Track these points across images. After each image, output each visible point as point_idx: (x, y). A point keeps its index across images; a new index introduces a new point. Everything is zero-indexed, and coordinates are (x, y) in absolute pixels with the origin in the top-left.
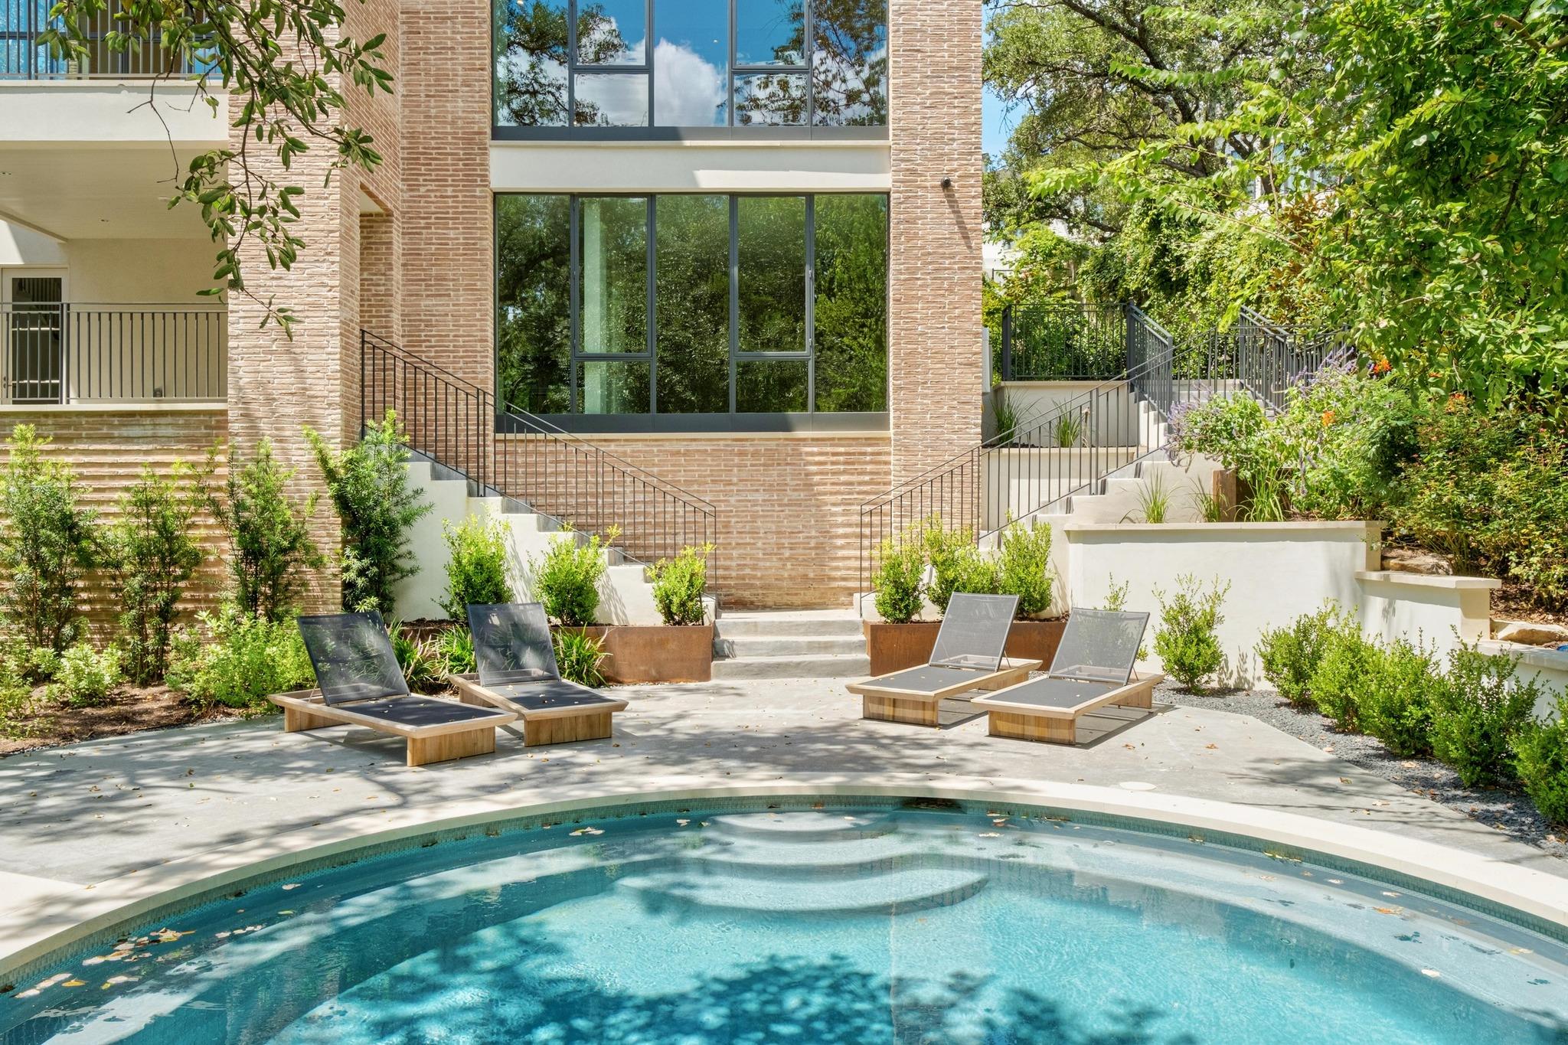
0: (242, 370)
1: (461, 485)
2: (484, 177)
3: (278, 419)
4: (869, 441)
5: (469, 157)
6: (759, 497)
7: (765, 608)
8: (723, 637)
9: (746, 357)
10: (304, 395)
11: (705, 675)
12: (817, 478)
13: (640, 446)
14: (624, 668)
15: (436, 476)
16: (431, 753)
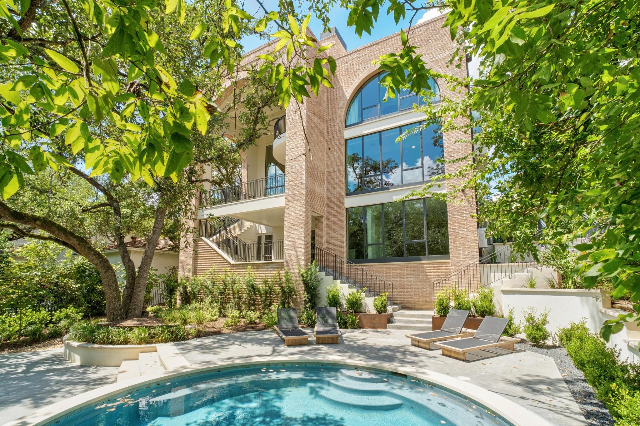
0: (286, 253)
1: (331, 277)
2: (343, 205)
3: (292, 263)
4: (444, 263)
5: (340, 201)
6: (412, 279)
7: (415, 309)
8: (395, 318)
9: (410, 242)
10: (298, 258)
11: (385, 327)
12: (428, 274)
13: (381, 266)
14: (365, 324)
15: (327, 275)
16: (290, 343)
